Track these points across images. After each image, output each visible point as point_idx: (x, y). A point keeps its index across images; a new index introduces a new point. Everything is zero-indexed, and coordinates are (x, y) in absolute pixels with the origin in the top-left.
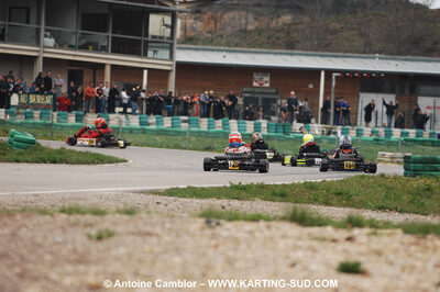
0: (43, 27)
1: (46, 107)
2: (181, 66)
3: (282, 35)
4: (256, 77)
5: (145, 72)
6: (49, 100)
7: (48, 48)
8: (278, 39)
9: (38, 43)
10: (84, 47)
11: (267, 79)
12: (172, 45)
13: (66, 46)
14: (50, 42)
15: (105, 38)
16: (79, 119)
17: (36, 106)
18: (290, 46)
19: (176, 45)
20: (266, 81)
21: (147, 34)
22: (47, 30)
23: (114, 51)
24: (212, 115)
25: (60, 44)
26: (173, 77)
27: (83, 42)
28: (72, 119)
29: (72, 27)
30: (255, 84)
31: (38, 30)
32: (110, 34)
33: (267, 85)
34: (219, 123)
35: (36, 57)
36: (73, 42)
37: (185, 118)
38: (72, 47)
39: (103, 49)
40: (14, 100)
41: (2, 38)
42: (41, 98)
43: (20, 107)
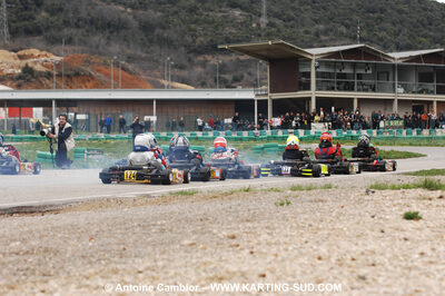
0: (396, 82)
1: (400, 127)
6: (401, 123)
7: (400, 94)
9: (394, 91)
10: (421, 92)
13: (410, 92)
14: (401, 90)
15: (432, 86)
17: (394, 127)
22: (399, 84)
25: (406, 91)
27: (420, 89)
28: (414, 133)
29: (413, 81)
31: (394, 84)
32: (435, 84)
35: (394, 99)
36: (414, 90)
38: (413, 92)
39: (432, 92)
40: (382, 124)
41: (374, 90)
42: (396, 123)
43: (385, 127)
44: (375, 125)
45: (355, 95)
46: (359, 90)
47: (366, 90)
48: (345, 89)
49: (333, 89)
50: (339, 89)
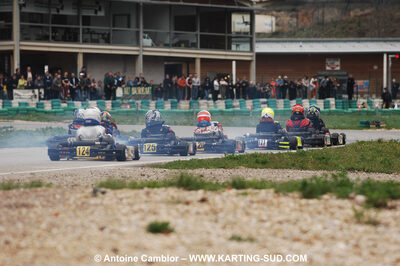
0: (141, 29)
1: (146, 97)
2: (261, 57)
3: (354, 25)
4: (328, 62)
5: (234, 63)
6: (148, 91)
7: (147, 47)
8: (350, 29)
9: (138, 43)
10: (177, 45)
11: (338, 63)
12: (251, 39)
13: (161, 45)
14: (149, 42)
15: (194, 36)
16: (174, 105)
17: (138, 97)
18: (361, 34)
19: (255, 39)
20: (337, 65)
21: (230, 31)
22: (144, 32)
23: (203, 47)
24: (287, 96)
25: (156, 43)
26: (253, 66)
27: (176, 40)
28: (168, 106)
29: (166, 27)
30: (328, 68)
31: (138, 33)
32: (198, 32)
33: (338, 68)
34: (294, 102)
35: (137, 56)
36: (167, 41)
37: (265, 100)
38: (166, 46)
39: (194, 46)
40: (119, 92)
41: (108, 41)
42: (141, 90)
43: (125, 97)
44: (110, 94)
45: (80, 48)
46: (85, 42)
47: (96, 42)
48: (65, 40)
49: (45, 38)
50: (55, 39)
